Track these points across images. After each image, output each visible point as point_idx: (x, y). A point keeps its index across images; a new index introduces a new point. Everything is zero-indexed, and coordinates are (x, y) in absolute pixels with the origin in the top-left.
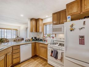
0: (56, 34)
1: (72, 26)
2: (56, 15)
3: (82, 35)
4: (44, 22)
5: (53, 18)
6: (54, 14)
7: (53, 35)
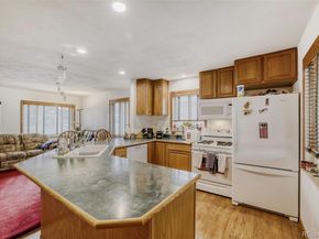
0: (206, 121)
1: (247, 105)
2: (209, 76)
3: (264, 122)
4: (174, 88)
5: (201, 83)
6: (203, 74)
7: (199, 123)
